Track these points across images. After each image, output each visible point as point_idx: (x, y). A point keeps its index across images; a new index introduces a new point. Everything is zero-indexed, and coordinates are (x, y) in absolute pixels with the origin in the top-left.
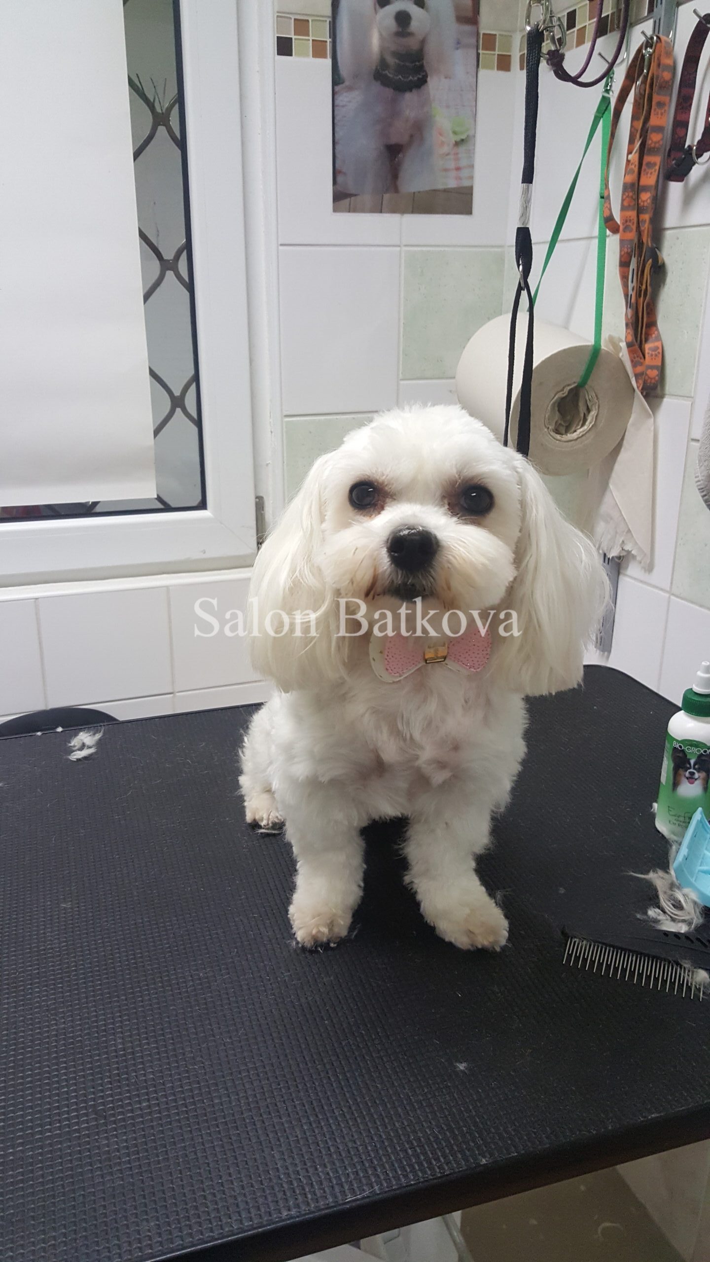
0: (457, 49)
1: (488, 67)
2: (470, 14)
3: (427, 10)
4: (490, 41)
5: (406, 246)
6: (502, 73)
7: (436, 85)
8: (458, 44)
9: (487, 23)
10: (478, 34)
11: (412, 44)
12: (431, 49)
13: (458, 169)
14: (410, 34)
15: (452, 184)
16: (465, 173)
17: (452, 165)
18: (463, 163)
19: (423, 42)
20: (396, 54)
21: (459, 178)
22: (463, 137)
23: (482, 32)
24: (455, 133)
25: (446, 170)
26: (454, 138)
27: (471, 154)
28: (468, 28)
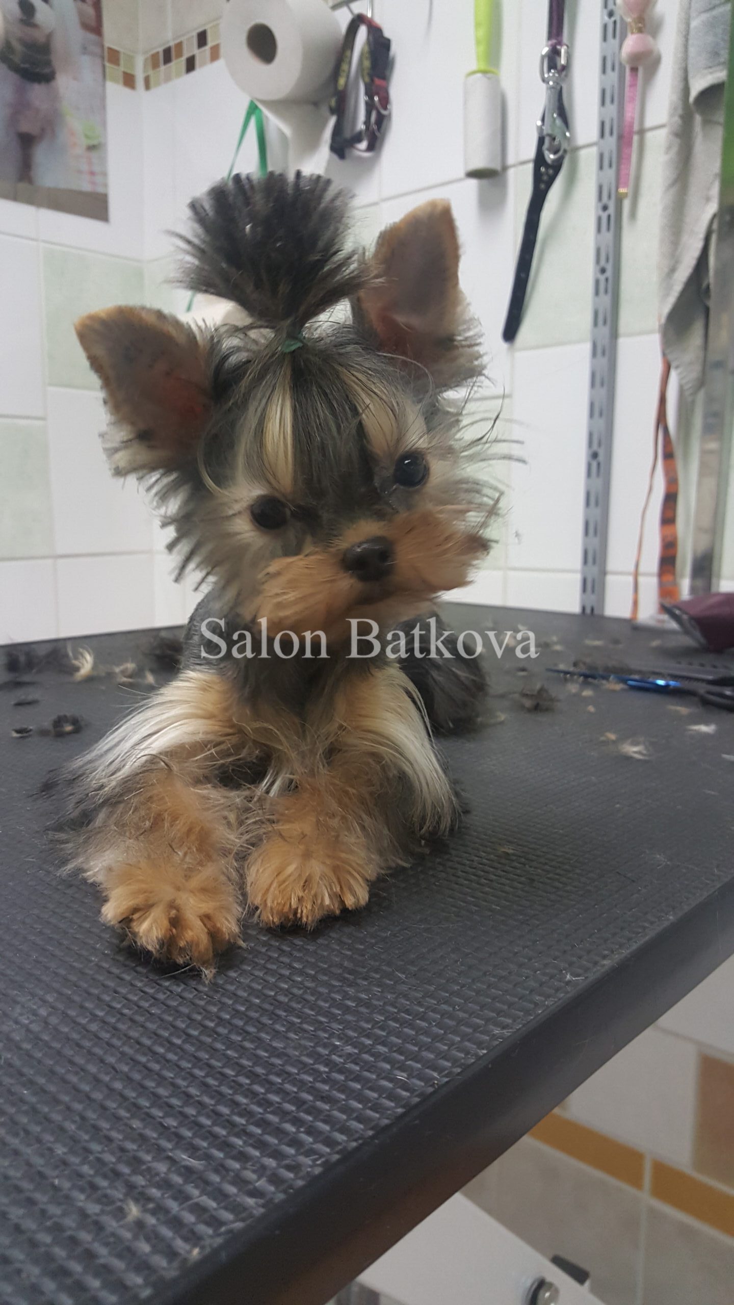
0: (84, 53)
1: (114, 80)
2: (93, 23)
3: (51, 6)
4: (114, 56)
5: (44, 241)
6: (127, 91)
7: (64, 83)
8: (85, 50)
9: (111, 36)
10: (102, 46)
11: (39, 36)
12: (58, 44)
13: (92, 173)
14: (35, 26)
15: (86, 187)
16: (98, 179)
17: (85, 167)
18: (96, 169)
19: (49, 36)
20: (22, 41)
21: (93, 183)
22: (95, 142)
23: (107, 44)
24: (87, 137)
25: (80, 172)
26: (85, 142)
27: (103, 160)
28: (92, 37)
